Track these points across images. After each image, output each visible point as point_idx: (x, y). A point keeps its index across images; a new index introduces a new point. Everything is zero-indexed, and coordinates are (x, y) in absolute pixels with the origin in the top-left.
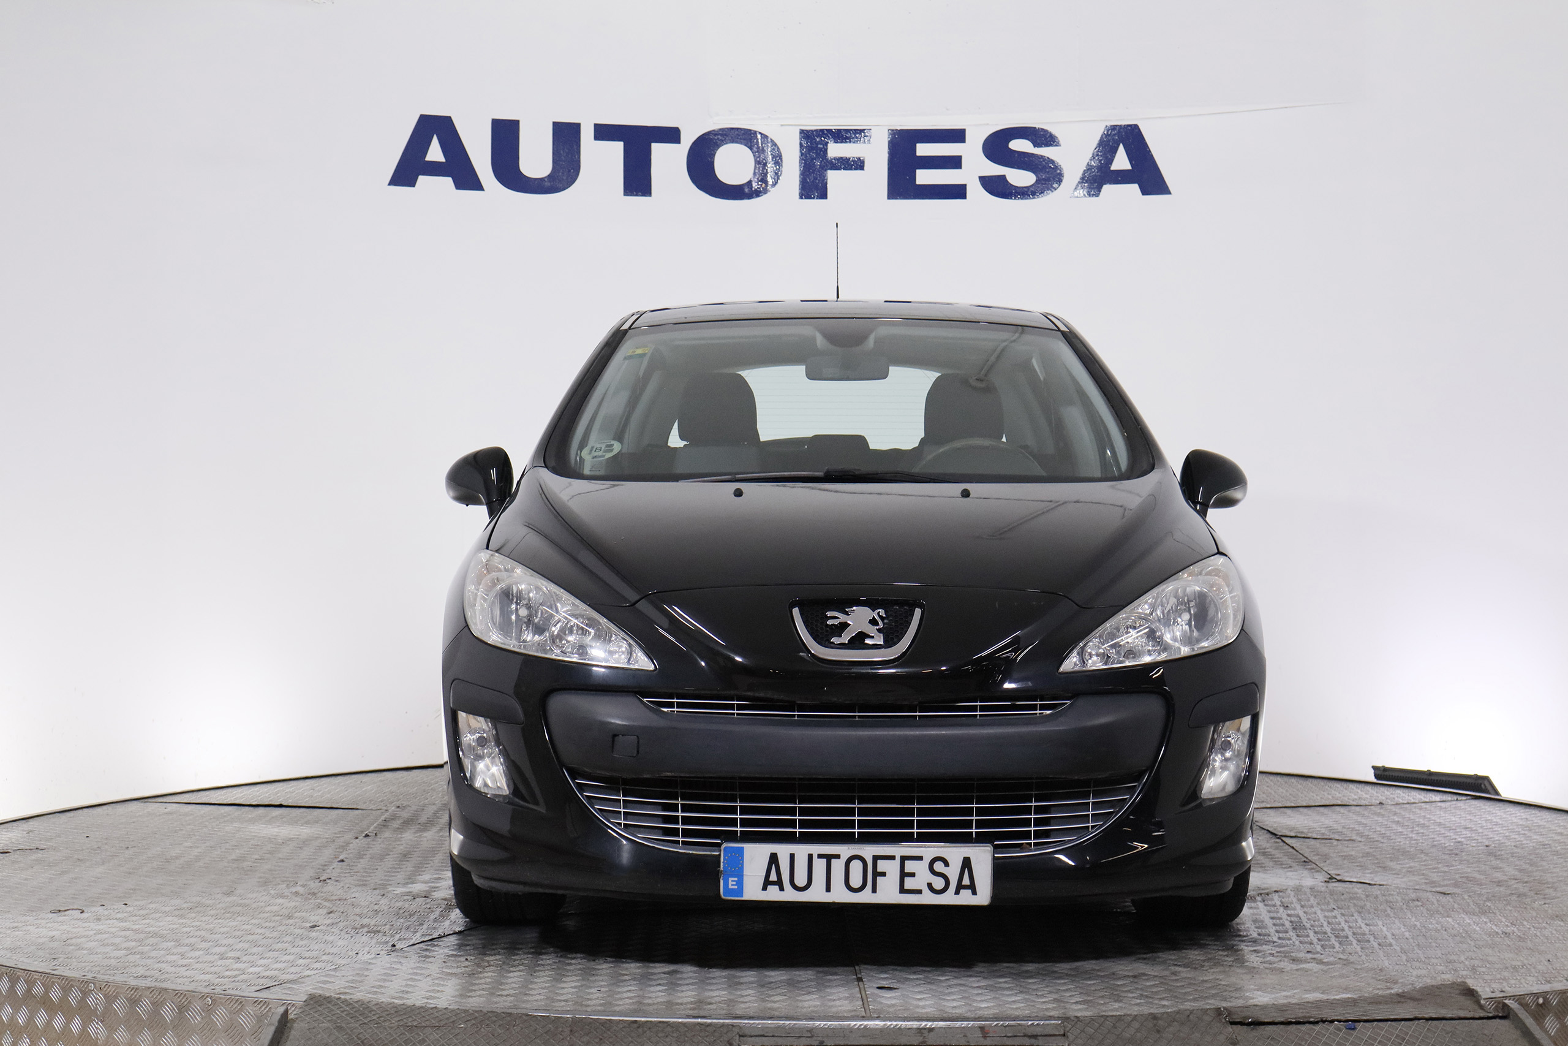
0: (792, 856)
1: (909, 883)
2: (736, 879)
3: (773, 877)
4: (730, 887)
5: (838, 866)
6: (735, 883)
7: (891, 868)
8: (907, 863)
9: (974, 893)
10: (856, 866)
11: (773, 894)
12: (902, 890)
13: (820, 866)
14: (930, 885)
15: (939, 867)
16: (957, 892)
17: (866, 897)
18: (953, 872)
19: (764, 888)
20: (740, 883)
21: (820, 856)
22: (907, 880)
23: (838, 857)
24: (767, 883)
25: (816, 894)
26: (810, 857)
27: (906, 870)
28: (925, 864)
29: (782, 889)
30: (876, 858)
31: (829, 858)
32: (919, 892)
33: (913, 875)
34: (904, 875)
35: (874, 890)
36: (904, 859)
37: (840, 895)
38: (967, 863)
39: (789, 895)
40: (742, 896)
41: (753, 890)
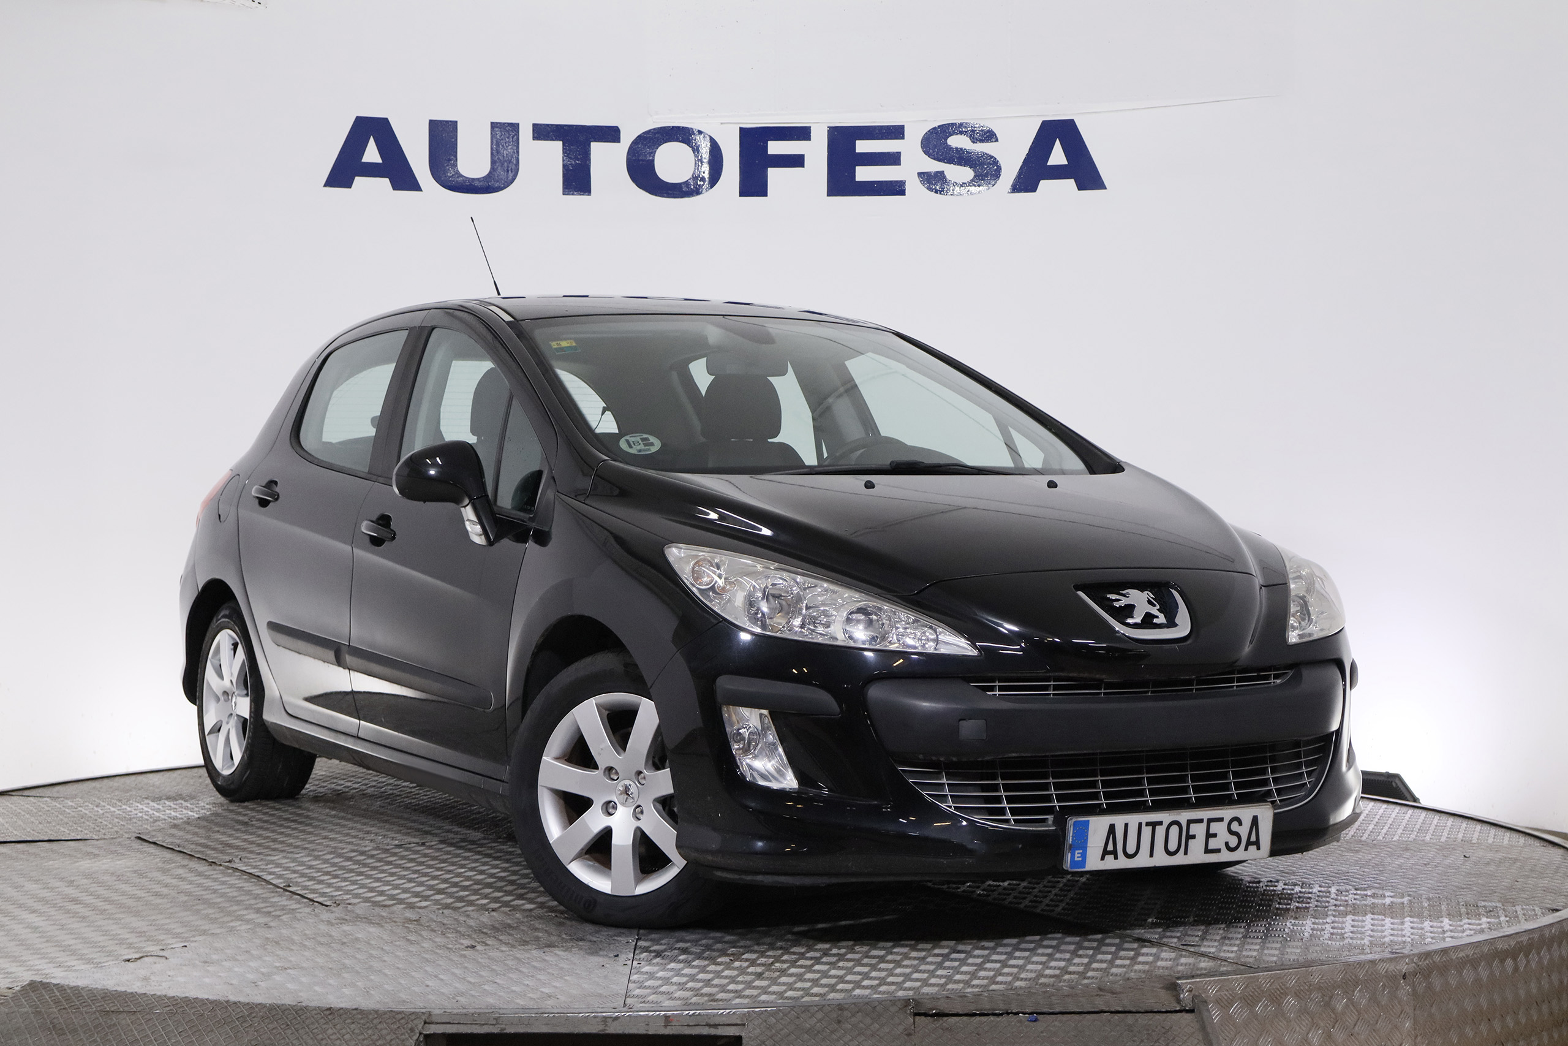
0: (1126, 825)
1: (1213, 844)
2: (1081, 851)
3: (1110, 847)
4: (1076, 859)
5: (1160, 831)
6: (1080, 855)
7: (1199, 830)
8: (1212, 825)
9: (1258, 848)
10: (1175, 829)
11: (1110, 864)
12: (1207, 851)
13: (1147, 831)
14: (1227, 844)
15: (1235, 826)
16: (1246, 849)
17: (1179, 860)
18: (1244, 831)
19: (1103, 858)
20: (1084, 856)
21: (1148, 824)
22: (1211, 840)
23: (1161, 823)
24: (1105, 852)
25: (1142, 861)
26: (1140, 824)
27: (1211, 832)
28: (1225, 824)
29: (1116, 858)
30: (1189, 822)
31: (1154, 825)
32: (1218, 851)
33: (1215, 835)
34: (1209, 835)
35: (1186, 853)
36: (1210, 821)
37: (1161, 860)
38: (1255, 821)
39: (1122, 863)
40: (1085, 867)
41: (1094, 862)
